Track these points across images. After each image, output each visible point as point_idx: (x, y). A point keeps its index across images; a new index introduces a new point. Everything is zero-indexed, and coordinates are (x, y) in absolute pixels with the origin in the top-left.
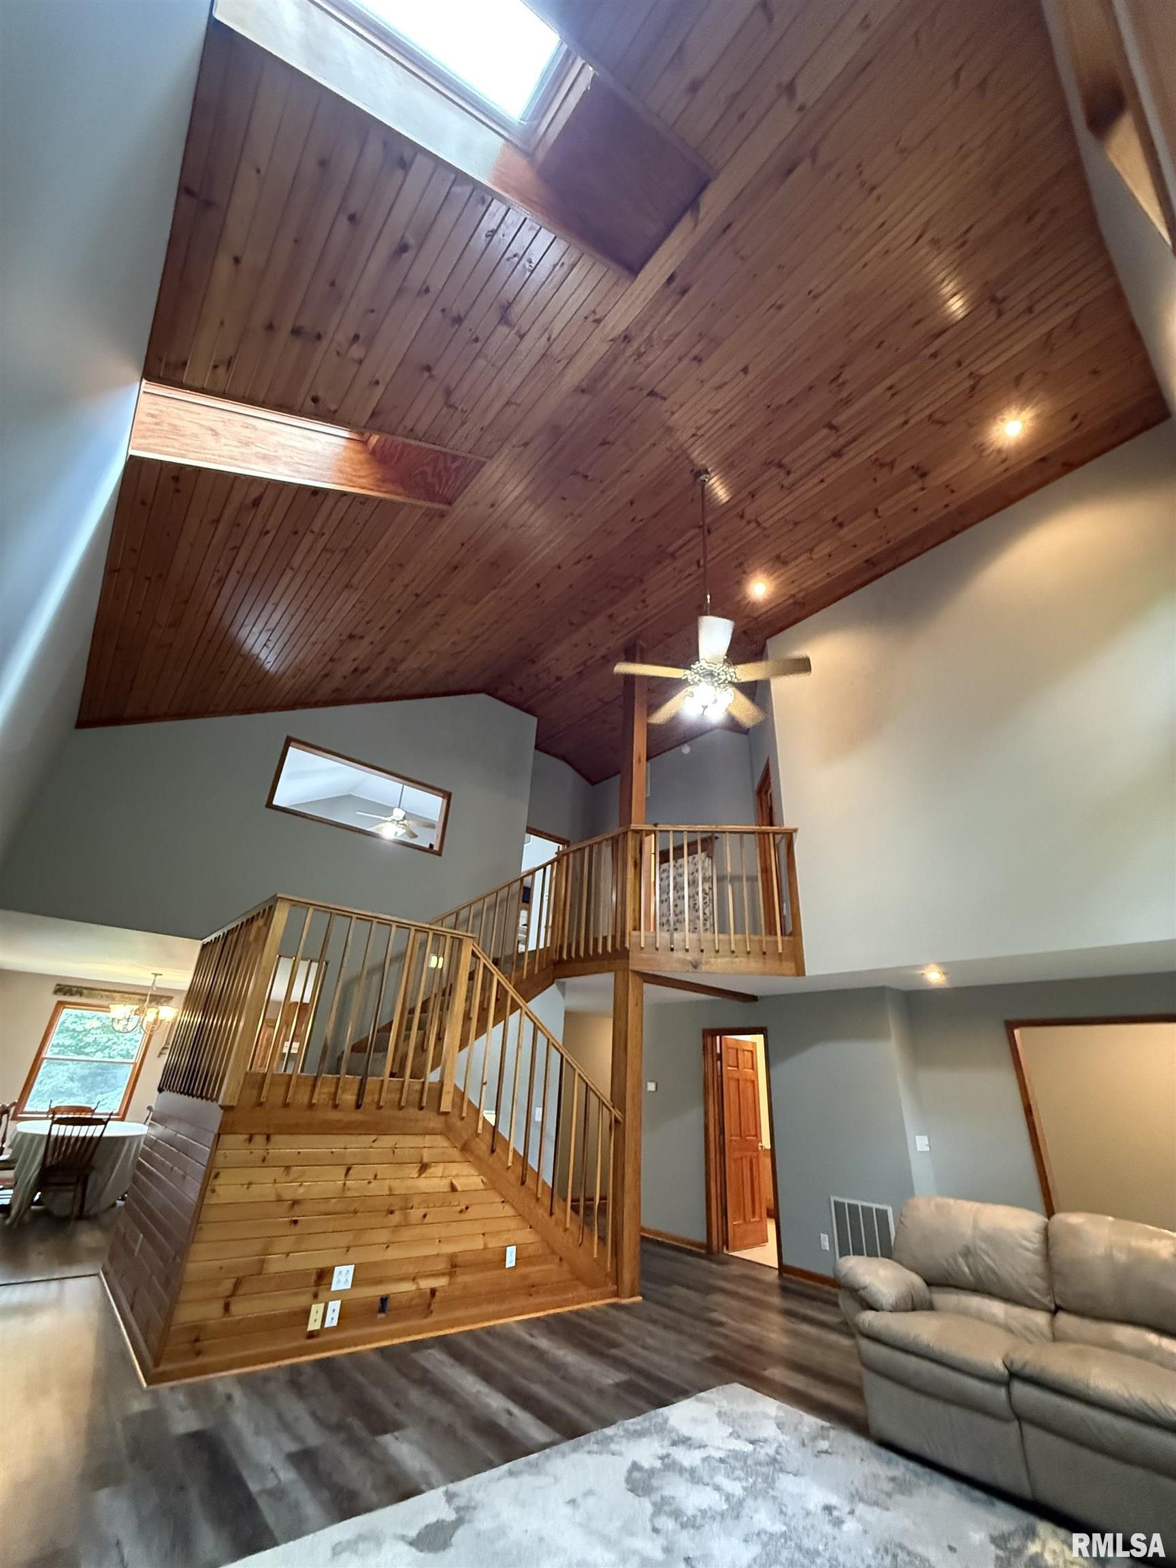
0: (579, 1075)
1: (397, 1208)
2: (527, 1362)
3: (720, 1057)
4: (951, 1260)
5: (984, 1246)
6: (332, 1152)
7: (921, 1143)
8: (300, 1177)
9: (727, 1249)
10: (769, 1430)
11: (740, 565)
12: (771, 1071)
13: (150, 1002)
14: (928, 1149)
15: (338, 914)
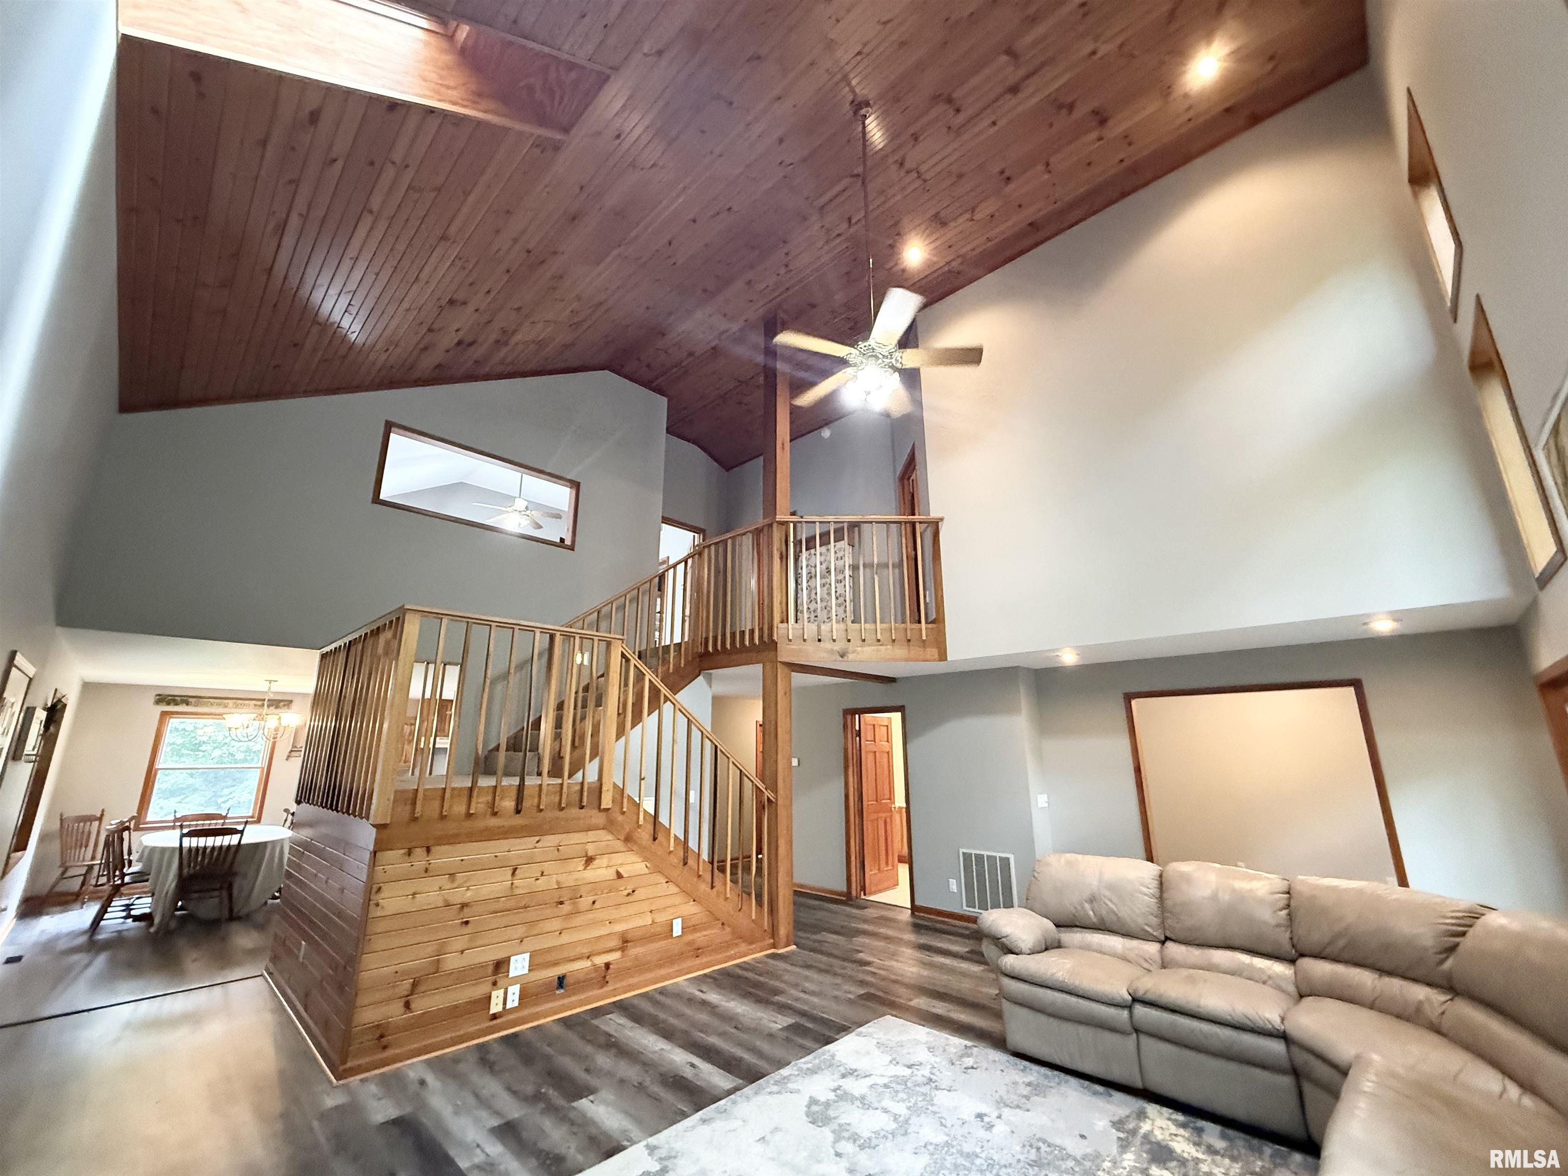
0: (733, 763)
1: (566, 899)
2: (703, 1017)
3: (859, 734)
4: (1079, 908)
5: (1107, 893)
6: (496, 856)
7: (1041, 800)
8: (465, 882)
9: (865, 894)
10: (922, 1055)
11: (896, 224)
12: (908, 746)
13: (269, 706)
14: (1046, 805)
15: (474, 623)
